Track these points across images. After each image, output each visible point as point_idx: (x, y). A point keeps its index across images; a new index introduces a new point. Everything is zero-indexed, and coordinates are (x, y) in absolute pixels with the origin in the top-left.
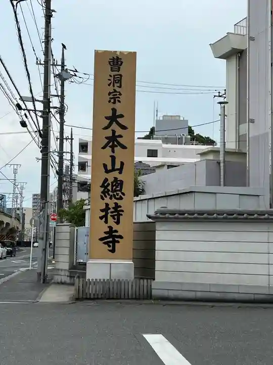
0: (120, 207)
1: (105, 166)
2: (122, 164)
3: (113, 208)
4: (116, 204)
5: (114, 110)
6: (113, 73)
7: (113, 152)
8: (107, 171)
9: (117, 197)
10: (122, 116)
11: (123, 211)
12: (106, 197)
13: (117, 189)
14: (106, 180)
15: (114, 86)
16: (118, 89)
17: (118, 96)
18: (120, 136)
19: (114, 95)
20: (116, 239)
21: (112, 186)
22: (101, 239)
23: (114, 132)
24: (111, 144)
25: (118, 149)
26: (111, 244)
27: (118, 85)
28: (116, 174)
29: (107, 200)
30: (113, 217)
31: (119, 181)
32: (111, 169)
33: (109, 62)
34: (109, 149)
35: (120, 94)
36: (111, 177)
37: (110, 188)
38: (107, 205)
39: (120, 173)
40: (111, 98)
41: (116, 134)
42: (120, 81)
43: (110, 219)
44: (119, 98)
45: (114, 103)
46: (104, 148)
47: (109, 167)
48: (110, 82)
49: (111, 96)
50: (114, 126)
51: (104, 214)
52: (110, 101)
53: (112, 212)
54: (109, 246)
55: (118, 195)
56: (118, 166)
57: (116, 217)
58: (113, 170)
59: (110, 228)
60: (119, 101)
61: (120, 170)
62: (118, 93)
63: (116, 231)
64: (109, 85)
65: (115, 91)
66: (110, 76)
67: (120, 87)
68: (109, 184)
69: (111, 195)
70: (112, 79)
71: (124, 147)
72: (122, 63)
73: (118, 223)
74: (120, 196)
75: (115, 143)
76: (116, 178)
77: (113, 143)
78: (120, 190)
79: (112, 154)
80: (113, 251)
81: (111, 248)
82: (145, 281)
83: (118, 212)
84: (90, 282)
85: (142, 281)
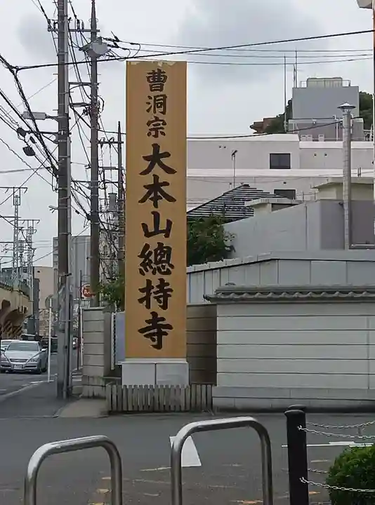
0: (168, 284)
1: (145, 226)
2: (169, 223)
3: (157, 286)
4: (161, 280)
5: (156, 147)
6: (153, 94)
7: (156, 205)
8: (148, 234)
9: (163, 270)
10: (167, 155)
11: (171, 290)
12: (147, 271)
13: (163, 259)
14: (147, 246)
15: (155, 112)
16: (161, 117)
17: (161, 126)
18: (166, 184)
19: (154, 125)
20: (163, 330)
21: (156, 255)
22: (142, 331)
23: (156, 177)
24: (152, 195)
25: (163, 202)
26: (156, 337)
27: (162, 109)
28: (160, 238)
29: (149, 275)
30: (158, 298)
31: (165, 247)
32: (153, 231)
33: (148, 78)
34: (149, 202)
35: (164, 124)
36: (153, 242)
37: (152, 258)
38: (149, 282)
39: (167, 236)
40: (151, 130)
41: (160, 181)
42: (164, 104)
43: (153, 301)
44: (162, 128)
45: (156, 136)
46: (143, 201)
47: (151, 229)
48: (150, 106)
49: (151, 126)
50: (157, 169)
51: (144, 294)
52: (149, 134)
53: (157, 292)
54: (154, 340)
55: (164, 267)
56: (163, 226)
57: (162, 299)
58: (157, 232)
59: (154, 314)
60: (163, 134)
61: (167, 233)
62: (161, 122)
63: (163, 319)
64: (148, 111)
65: (157, 119)
66: (150, 98)
67: (164, 113)
68: (150, 253)
69: (155, 268)
70: (152, 101)
71: (171, 199)
72: (166, 77)
73: (165, 307)
74: (167, 269)
75: (159, 194)
76: (160, 245)
77: (156, 194)
78: (168, 261)
79: (155, 210)
80: (159, 346)
81: (155, 343)
82: (204, 386)
83: (164, 292)
84: (127, 390)
85: (199, 386)
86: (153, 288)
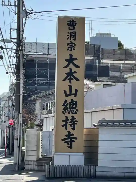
0: (75, 119)
1: (65, 92)
2: (76, 91)
3: (71, 119)
4: (73, 117)
5: (71, 55)
6: (70, 31)
7: (70, 82)
8: (67, 95)
9: (73, 112)
10: (76, 59)
11: (77, 121)
12: (66, 112)
13: (73, 107)
14: (66, 101)
15: (71, 39)
16: (73, 42)
17: (74, 46)
18: (75, 72)
19: (70, 45)
20: (73, 140)
21: (70, 105)
22: (63, 140)
23: (71, 69)
24: (69, 78)
25: (74, 81)
26: (69, 143)
27: (74, 38)
28: (72, 97)
29: (67, 114)
30: (71, 125)
31: (74, 102)
32: (69, 94)
33: (68, 24)
34: (67, 81)
35: (75, 45)
36: (69, 99)
37: (68, 106)
38: (67, 117)
39: (75, 96)
40: (69, 47)
41: (73, 71)
42: (75, 36)
43: (69, 126)
44: (74, 47)
45: (71, 50)
46: (64, 80)
47: (68, 93)
48: (68, 36)
49: (69, 46)
50: (71, 66)
51: (65, 123)
52: (68, 50)
53: (70, 122)
54: (68, 144)
55: (73, 111)
56: (73, 92)
57: (72, 125)
58: (71, 94)
59: (69, 132)
60: (74, 49)
61: (75, 95)
62: (73, 44)
63: (73, 135)
64: (68, 39)
65: (71, 43)
66: (69, 33)
67: (75, 40)
68: (67, 104)
69: (69, 111)
70: (69, 35)
71: (77, 80)
72: (76, 24)
73: (74, 129)
74: (75, 112)
75: (72, 77)
76: (72, 100)
77: (70, 77)
78: (75, 108)
79: (70, 84)
80: (71, 147)
81: (69, 146)
82: (92, 166)
83: (74, 122)
84: (56, 167)
85: (89, 166)
86: (68, 120)
